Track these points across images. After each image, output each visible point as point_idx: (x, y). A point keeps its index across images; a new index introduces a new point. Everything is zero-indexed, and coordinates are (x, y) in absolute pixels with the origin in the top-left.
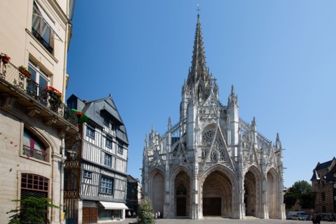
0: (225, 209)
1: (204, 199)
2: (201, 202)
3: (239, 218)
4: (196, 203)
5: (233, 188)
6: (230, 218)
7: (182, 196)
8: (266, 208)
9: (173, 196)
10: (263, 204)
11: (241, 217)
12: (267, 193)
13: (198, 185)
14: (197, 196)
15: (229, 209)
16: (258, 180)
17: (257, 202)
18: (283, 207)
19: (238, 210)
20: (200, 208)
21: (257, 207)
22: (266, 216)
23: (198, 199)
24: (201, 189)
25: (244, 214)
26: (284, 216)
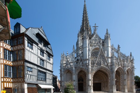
0: (104, 88)
1: (94, 84)
2: (92, 85)
3: (113, 92)
4: (90, 85)
5: (109, 78)
6: (108, 92)
7: (81, 82)
8: (126, 87)
9: (77, 82)
10: (124, 85)
11: (114, 92)
12: (127, 80)
13: (91, 77)
14: (90, 82)
15: (106, 88)
16: (122, 74)
17: (121, 84)
18: (134, 87)
19: (112, 88)
20: (92, 88)
21: (121, 87)
22: (126, 91)
23: (91, 83)
24: (92, 78)
25: (116, 90)
26: (135, 91)
